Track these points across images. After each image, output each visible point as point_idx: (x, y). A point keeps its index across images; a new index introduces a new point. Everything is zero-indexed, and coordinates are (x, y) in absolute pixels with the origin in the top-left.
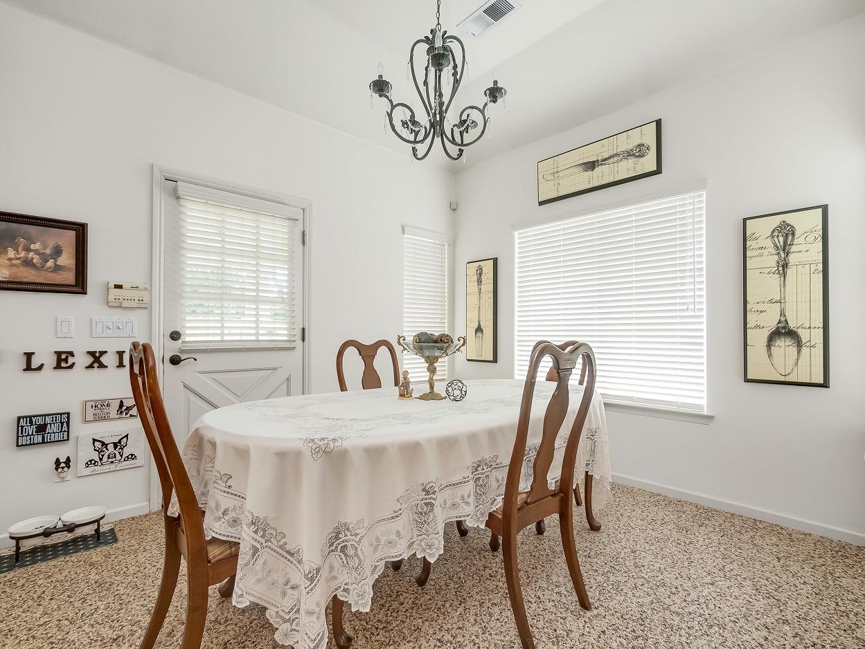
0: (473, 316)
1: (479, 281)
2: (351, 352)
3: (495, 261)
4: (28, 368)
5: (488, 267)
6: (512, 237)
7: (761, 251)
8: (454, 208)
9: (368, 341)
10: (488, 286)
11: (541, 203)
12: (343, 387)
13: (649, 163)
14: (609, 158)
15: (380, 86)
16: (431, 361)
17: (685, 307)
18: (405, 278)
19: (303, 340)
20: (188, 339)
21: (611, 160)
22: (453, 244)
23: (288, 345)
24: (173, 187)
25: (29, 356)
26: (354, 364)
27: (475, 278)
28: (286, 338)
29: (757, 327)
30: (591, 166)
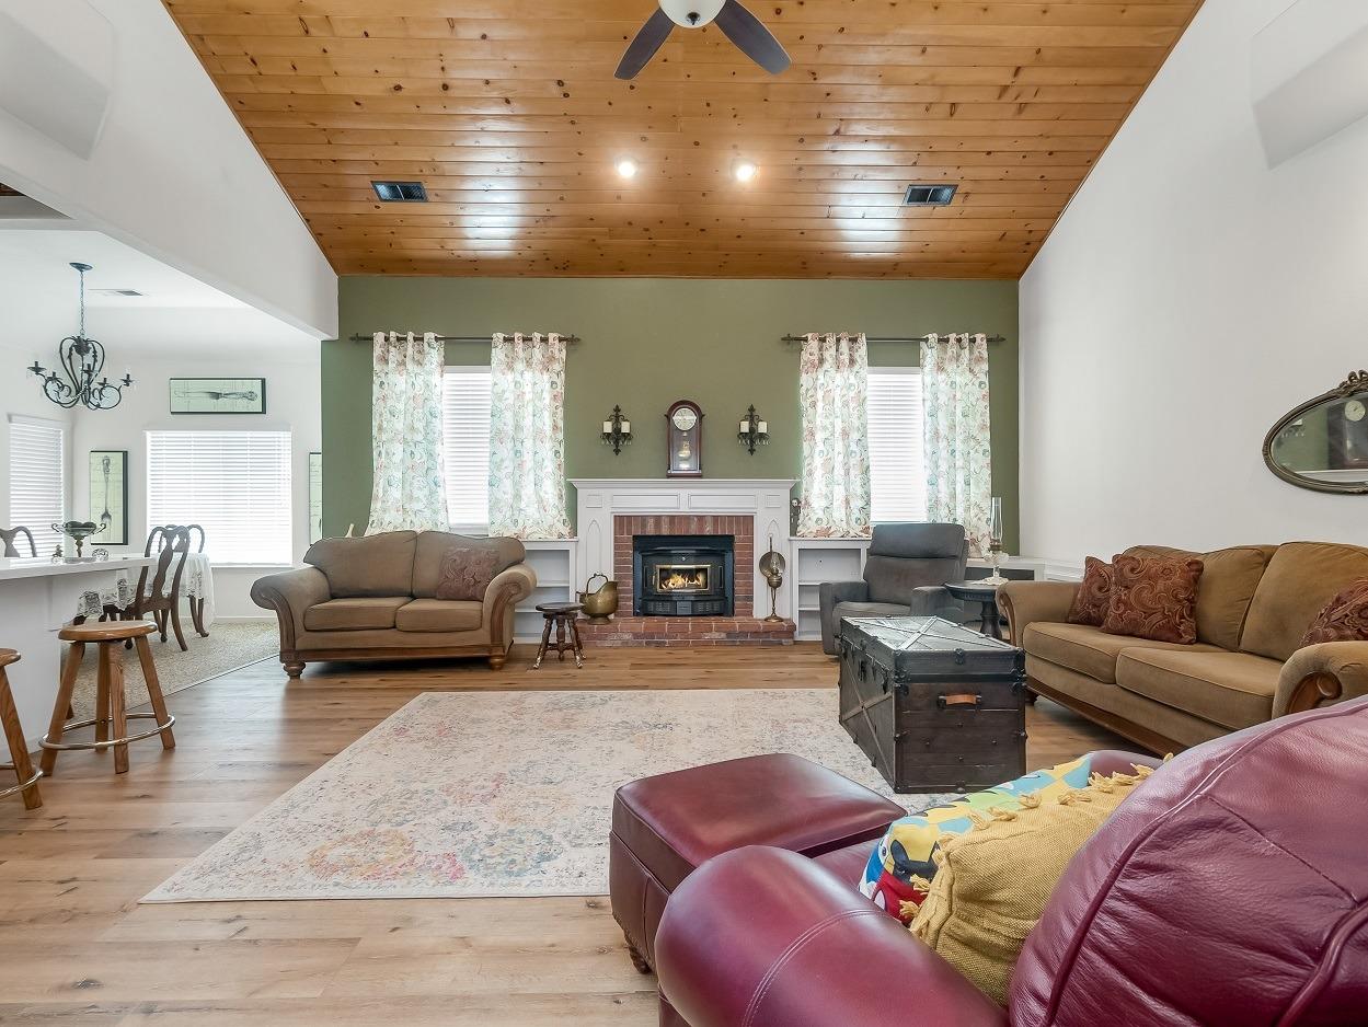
0: (99, 503)
1: (106, 471)
3: (125, 454)
10: (116, 476)
11: (173, 413)
13: (257, 405)
14: (229, 394)
15: (37, 369)
16: (79, 539)
21: (231, 396)
27: (101, 467)
29: (315, 515)
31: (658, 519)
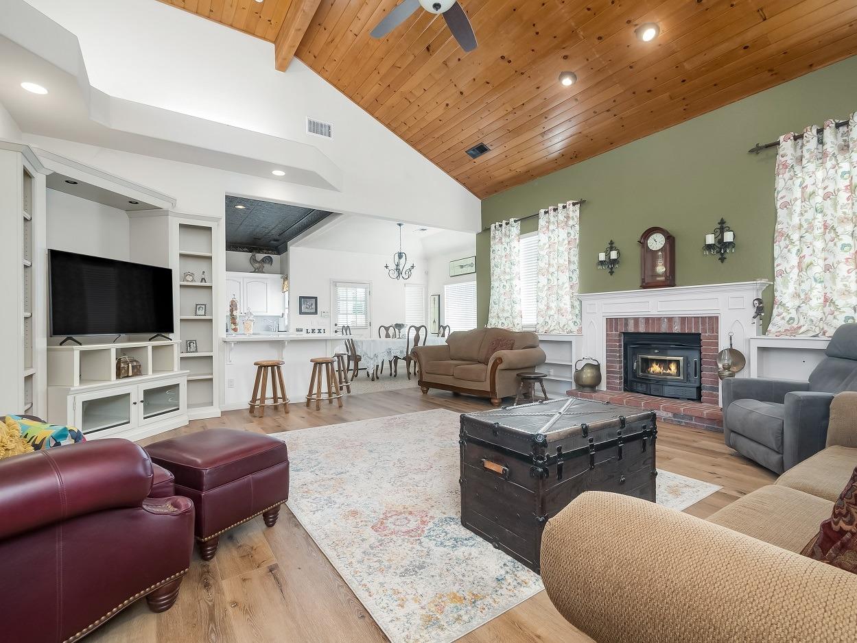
0: (432, 316)
1: (435, 303)
2: (383, 329)
3: (439, 295)
4: (307, 333)
5: (437, 297)
6: (443, 288)
8: (427, 273)
9: (387, 325)
11: (451, 276)
14: (466, 266)
15: (387, 267)
19: (370, 326)
20: (338, 325)
22: (427, 288)
23: (365, 327)
24: (335, 284)
25: (307, 330)
26: (383, 331)
27: (433, 302)
28: (364, 325)
30: (462, 267)
31: (636, 320)
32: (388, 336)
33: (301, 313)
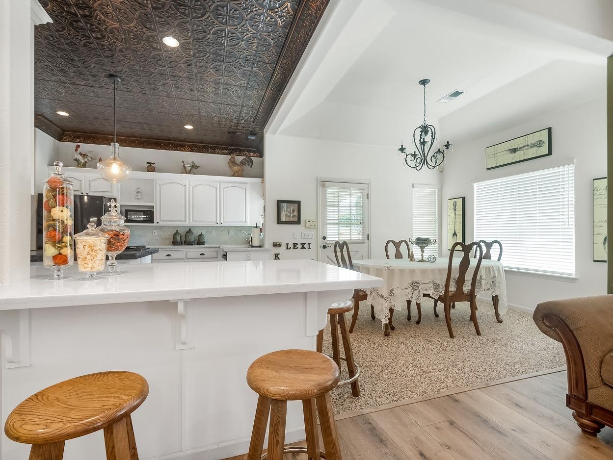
0: (452, 227)
1: (455, 209)
2: (391, 245)
3: (464, 199)
4: (287, 248)
5: (460, 202)
7: (601, 196)
8: (441, 171)
9: (397, 241)
10: (459, 212)
11: (488, 169)
12: (388, 258)
13: (544, 150)
14: (523, 147)
16: (422, 248)
17: (564, 223)
18: (414, 207)
19: (368, 239)
20: (328, 239)
21: (525, 148)
23: (361, 241)
24: (323, 183)
25: (287, 244)
26: (392, 249)
27: (453, 207)
28: (361, 239)
29: (599, 234)
30: (514, 151)
32: (399, 256)
33: (279, 222)
